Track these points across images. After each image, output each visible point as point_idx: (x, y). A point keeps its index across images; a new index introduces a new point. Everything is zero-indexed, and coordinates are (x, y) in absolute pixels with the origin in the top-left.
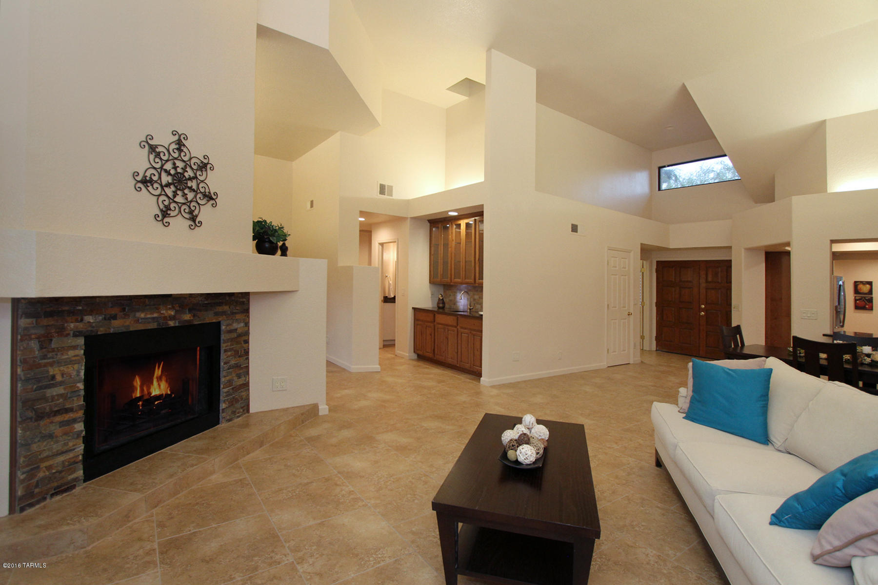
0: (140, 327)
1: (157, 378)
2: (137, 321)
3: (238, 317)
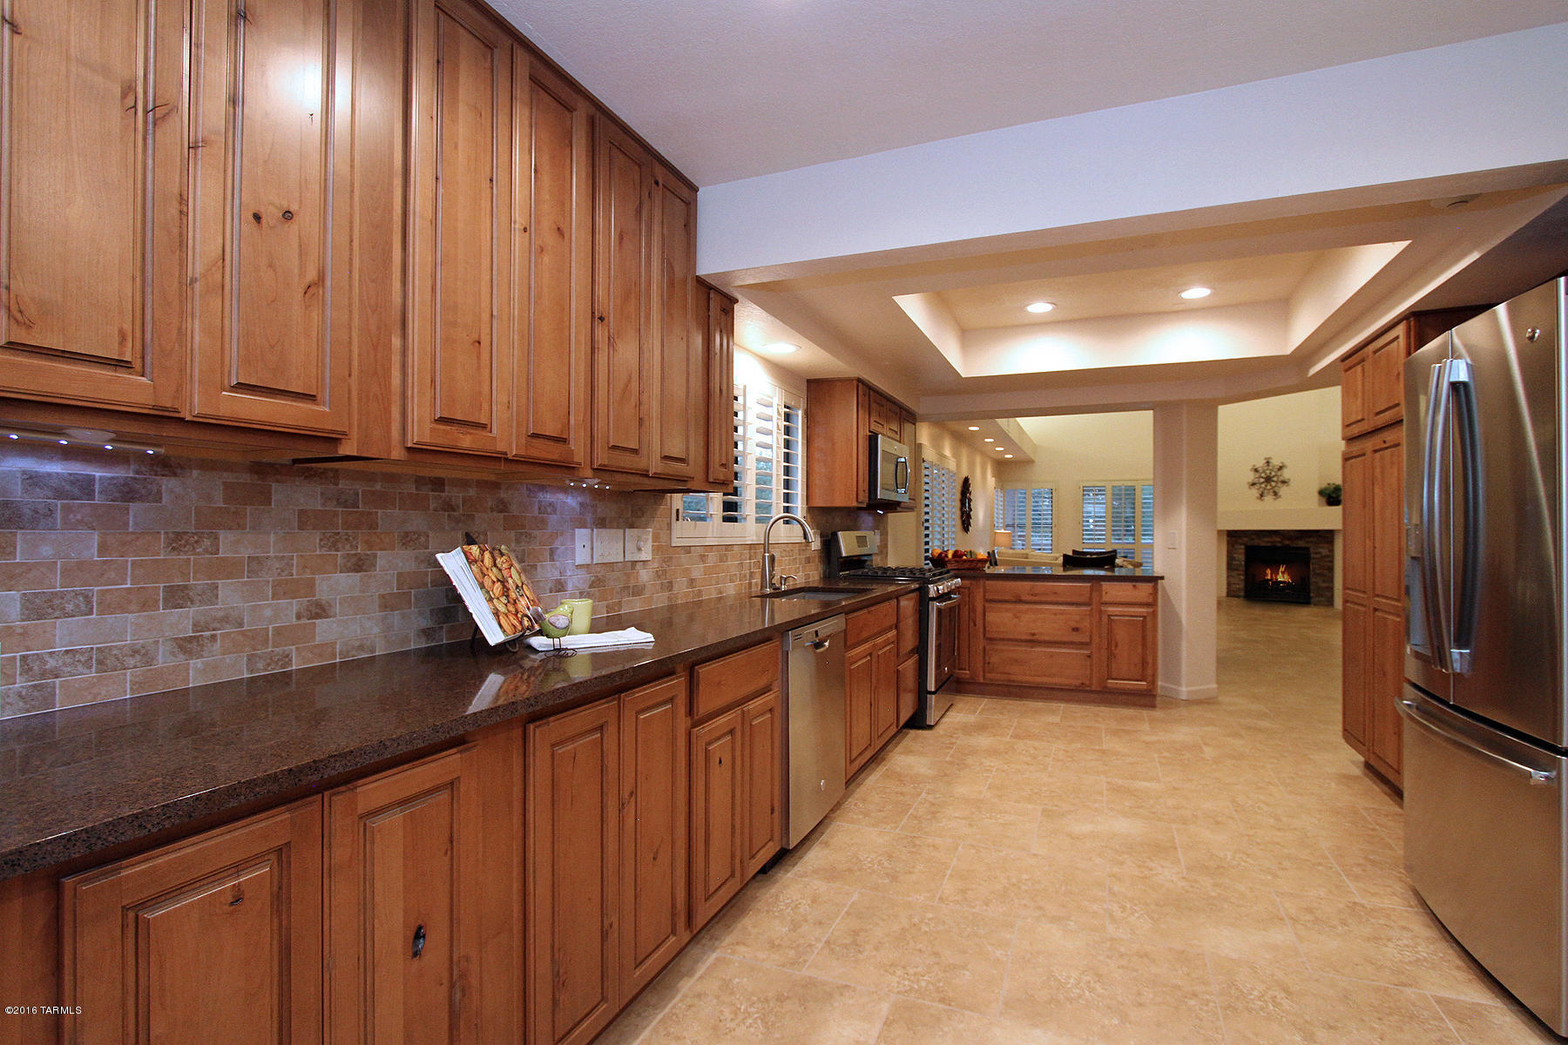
0: (1263, 544)
1: (1281, 572)
3: (1321, 545)
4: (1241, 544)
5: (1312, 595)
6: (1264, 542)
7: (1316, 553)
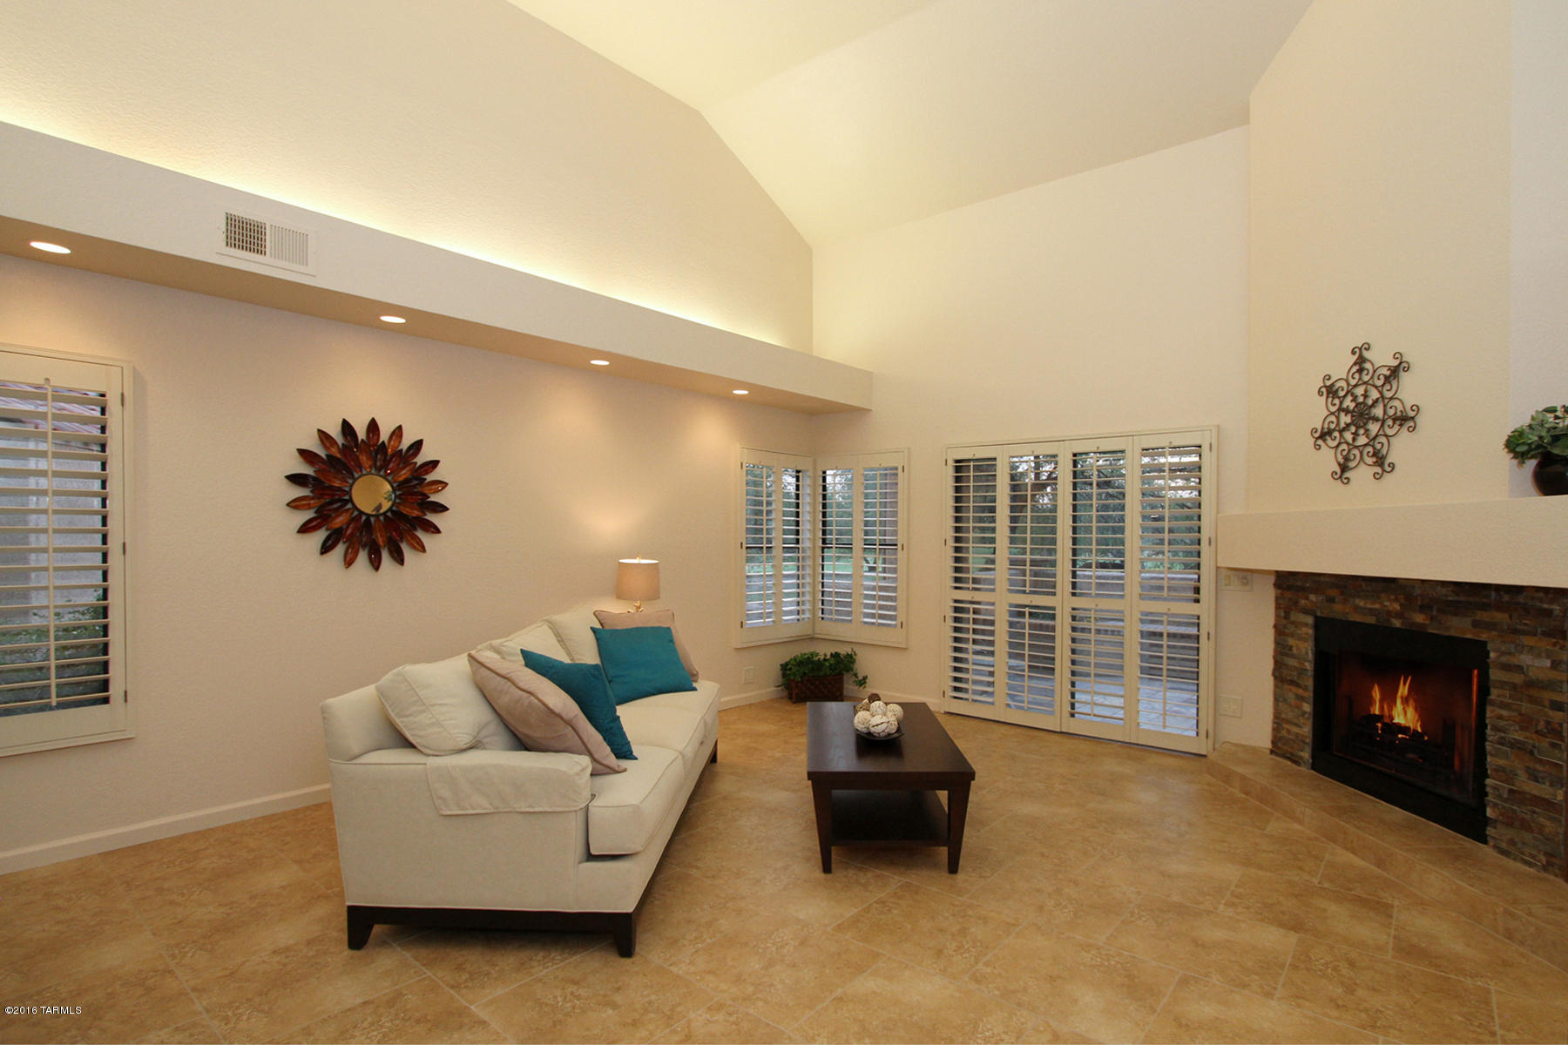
0: (1357, 618)
1: (1402, 697)
2: (1356, 608)
3: (1528, 641)
4: (1306, 612)
5: (1489, 812)
6: (1359, 611)
7: (1507, 667)
